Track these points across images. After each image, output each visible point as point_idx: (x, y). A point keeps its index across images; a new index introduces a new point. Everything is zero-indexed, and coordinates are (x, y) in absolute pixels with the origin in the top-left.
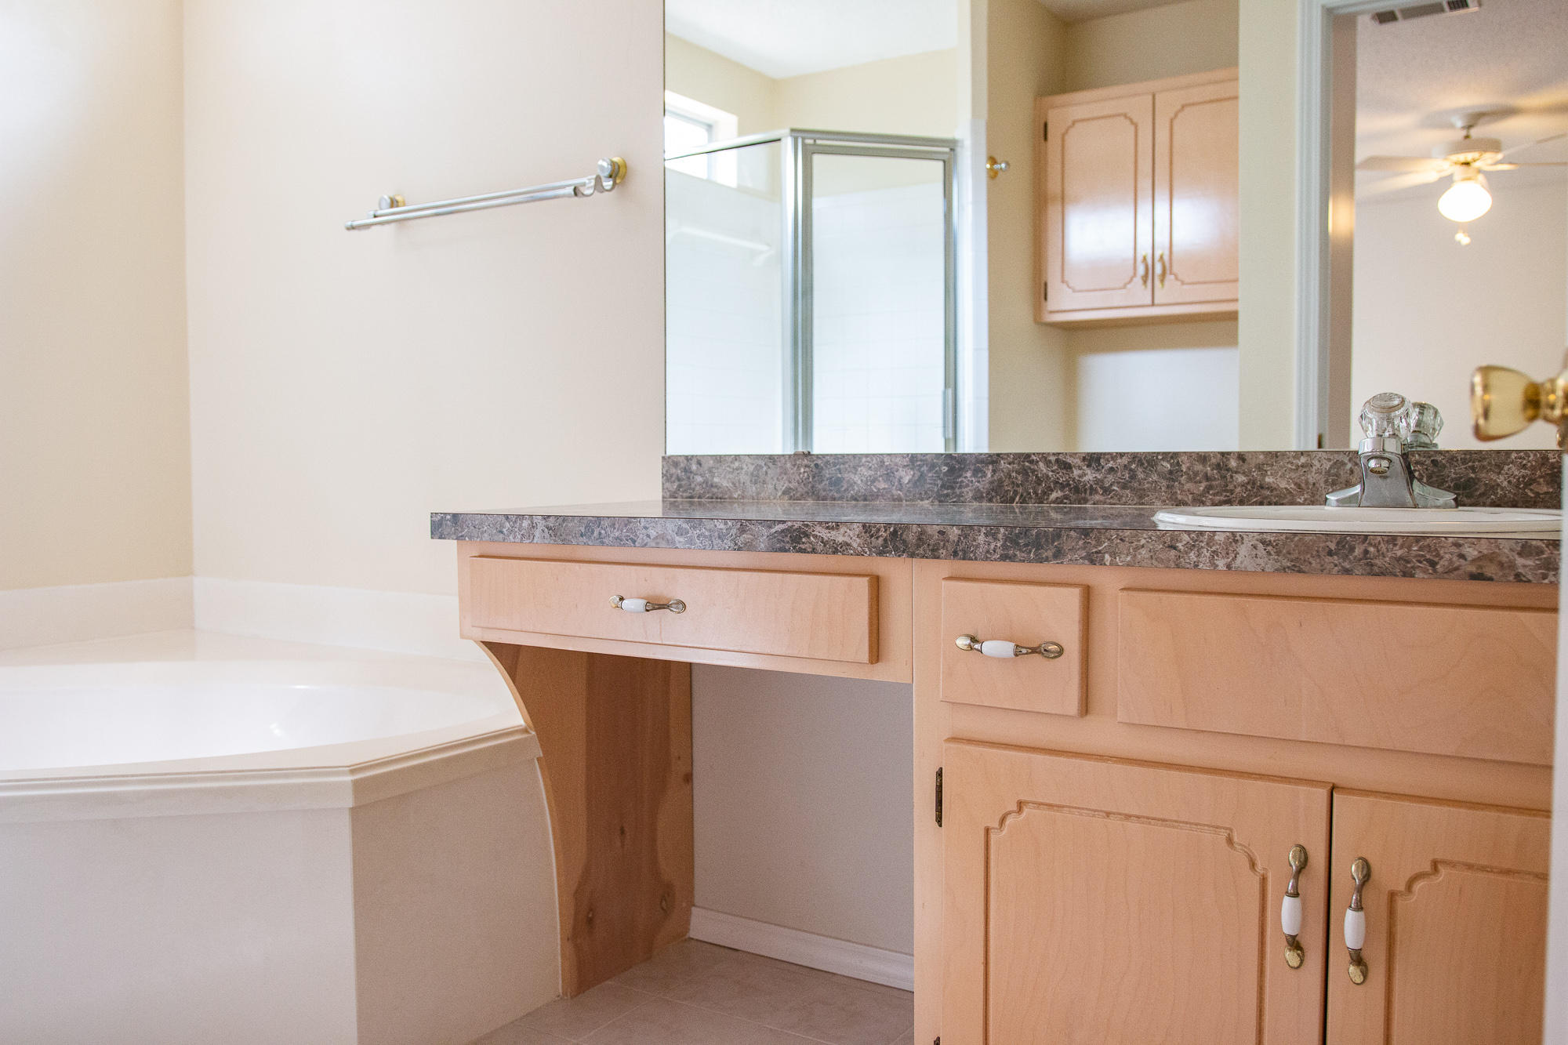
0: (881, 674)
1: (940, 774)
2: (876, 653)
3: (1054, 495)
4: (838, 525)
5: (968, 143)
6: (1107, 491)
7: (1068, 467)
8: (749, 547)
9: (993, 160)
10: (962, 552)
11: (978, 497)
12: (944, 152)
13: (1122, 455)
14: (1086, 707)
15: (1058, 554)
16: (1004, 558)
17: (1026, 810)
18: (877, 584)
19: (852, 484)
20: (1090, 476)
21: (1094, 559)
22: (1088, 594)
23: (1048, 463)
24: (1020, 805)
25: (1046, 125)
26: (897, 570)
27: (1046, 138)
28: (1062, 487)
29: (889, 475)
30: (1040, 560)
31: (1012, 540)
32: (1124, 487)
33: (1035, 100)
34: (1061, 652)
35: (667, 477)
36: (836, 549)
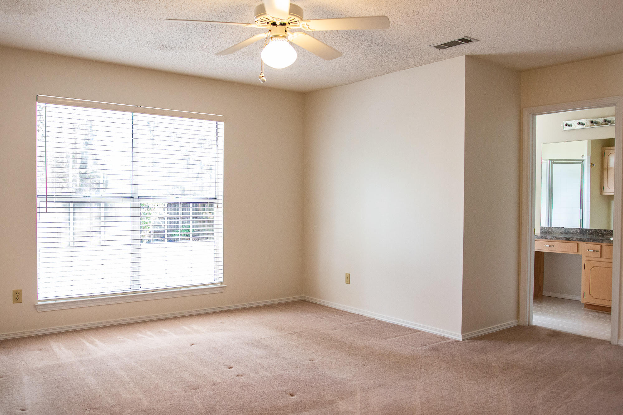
0: (578, 254)
1: (585, 264)
2: (578, 251)
3: (600, 235)
4: (573, 238)
5: (586, 160)
6: (607, 234)
7: (602, 231)
8: (563, 240)
9: (592, 164)
10: (588, 241)
11: (589, 234)
12: (581, 162)
13: (609, 230)
14: (601, 257)
15: (598, 242)
16: (593, 242)
17: (595, 267)
18: (578, 244)
19: (570, 232)
20: (605, 232)
21: (602, 242)
22: (601, 246)
23: (599, 230)
24: (594, 267)
25: (604, 153)
26: (580, 243)
27: (604, 156)
28: (601, 234)
29: (576, 231)
30: (596, 242)
31: (593, 240)
32: (609, 234)
33: (602, 148)
34: (598, 251)
35: (541, 230)
36: (573, 240)
